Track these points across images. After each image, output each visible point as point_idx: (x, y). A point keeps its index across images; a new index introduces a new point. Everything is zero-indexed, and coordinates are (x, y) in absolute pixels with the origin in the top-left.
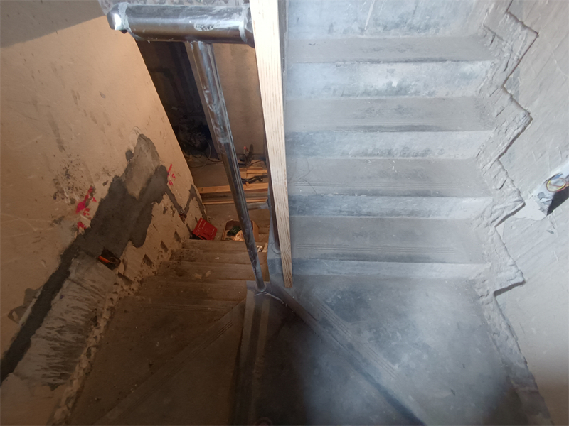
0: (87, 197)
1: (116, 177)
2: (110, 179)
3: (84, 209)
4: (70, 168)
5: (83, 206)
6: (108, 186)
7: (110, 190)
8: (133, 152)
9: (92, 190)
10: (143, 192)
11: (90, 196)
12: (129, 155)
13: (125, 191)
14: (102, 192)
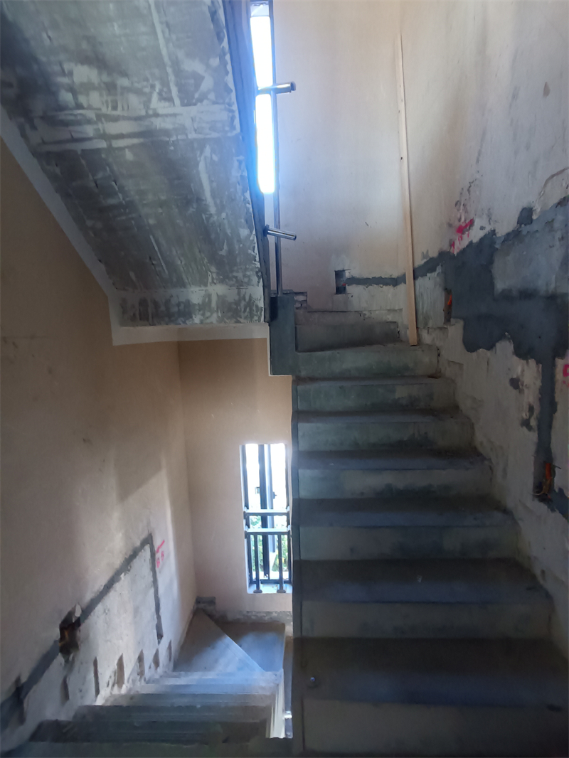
0: (466, 225)
1: (493, 232)
2: (488, 228)
3: (460, 234)
4: (472, 185)
5: (461, 230)
6: (482, 234)
7: (482, 240)
8: (534, 217)
9: (472, 223)
10: (507, 296)
11: (468, 228)
12: (526, 216)
13: (491, 262)
14: (475, 235)
